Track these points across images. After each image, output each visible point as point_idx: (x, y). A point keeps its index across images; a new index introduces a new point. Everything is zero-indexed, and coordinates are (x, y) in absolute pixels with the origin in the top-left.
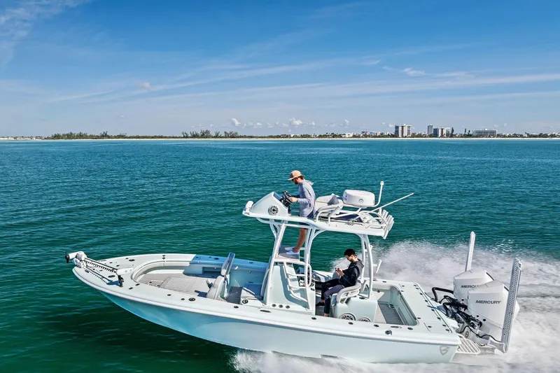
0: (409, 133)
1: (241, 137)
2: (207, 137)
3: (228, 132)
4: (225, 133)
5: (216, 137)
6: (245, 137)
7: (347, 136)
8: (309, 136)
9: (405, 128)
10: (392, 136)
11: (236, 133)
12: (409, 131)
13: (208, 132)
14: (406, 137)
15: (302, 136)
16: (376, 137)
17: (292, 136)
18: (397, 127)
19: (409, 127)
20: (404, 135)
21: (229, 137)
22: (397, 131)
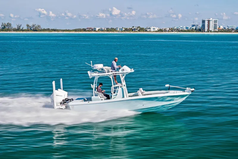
0: (215, 28)
1: (44, 30)
2: (8, 30)
3: (31, 25)
4: (28, 26)
5: (18, 30)
6: (48, 30)
7: (152, 30)
8: (115, 30)
9: (211, 22)
10: (200, 30)
11: (39, 26)
12: (215, 25)
13: (9, 25)
14: (211, 31)
15: (108, 30)
16: (182, 31)
17: (97, 29)
18: (204, 22)
19: (215, 21)
20: (211, 29)
21: (31, 30)
22: (204, 26)
